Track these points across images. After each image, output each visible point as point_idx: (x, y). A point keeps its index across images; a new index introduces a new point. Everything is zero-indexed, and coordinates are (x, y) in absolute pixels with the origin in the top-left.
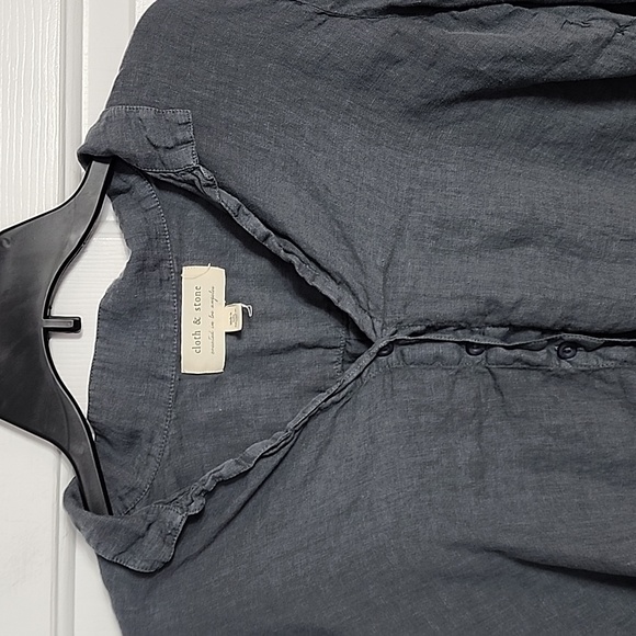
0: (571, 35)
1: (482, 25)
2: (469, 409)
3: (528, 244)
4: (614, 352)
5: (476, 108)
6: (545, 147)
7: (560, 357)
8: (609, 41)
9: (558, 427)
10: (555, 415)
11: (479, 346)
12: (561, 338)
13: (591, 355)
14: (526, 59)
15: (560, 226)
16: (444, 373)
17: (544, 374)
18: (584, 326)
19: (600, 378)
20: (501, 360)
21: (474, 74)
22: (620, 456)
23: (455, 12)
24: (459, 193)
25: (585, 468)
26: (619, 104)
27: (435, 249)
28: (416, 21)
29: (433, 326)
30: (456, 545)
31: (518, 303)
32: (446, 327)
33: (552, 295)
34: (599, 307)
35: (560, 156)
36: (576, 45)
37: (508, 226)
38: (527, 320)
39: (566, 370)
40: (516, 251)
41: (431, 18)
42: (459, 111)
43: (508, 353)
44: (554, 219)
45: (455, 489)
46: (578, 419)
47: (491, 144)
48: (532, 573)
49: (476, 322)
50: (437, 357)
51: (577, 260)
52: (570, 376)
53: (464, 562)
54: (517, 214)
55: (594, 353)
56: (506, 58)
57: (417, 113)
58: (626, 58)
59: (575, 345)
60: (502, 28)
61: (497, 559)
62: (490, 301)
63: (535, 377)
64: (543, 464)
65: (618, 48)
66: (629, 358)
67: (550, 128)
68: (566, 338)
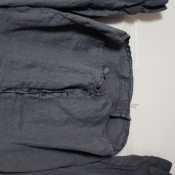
0: (43, 15)
1: (21, 11)
2: (18, 109)
3: (35, 67)
4: (55, 94)
5: (22, 32)
6: (41, 42)
7: (43, 95)
8: (53, 18)
9: (41, 113)
10: (41, 110)
11: (21, 93)
12: (42, 91)
13: (50, 95)
14: (32, 21)
15: (43, 63)
16: (12, 100)
17: (38, 100)
18: (48, 88)
19: (52, 100)
20: (27, 97)
21: (18, 24)
22: (56, 119)
23: (13, 8)
24: (16, 54)
25: (48, 122)
26: (59, 32)
27: (10, 68)
28: (3, 9)
29: (9, 89)
30: (12, 143)
31: (31, 83)
32: (12, 89)
33: (39, 81)
34: (51, 84)
35: (45, 45)
36: (44, 18)
37: (29, 63)
38: (33, 87)
39: (44, 99)
40: (32, 69)
41: (7, 9)
42: (17, 33)
43: (28, 95)
44: (41, 61)
45: (14, 129)
46: (46, 111)
47: (26, 41)
48: (33, 149)
49: (20, 87)
50: (10, 96)
51: (47, 72)
52: (45, 100)
53: (15, 147)
54: (32, 60)
55: (51, 94)
56: (26, 20)
57: (5, 33)
58: (58, 22)
59: (46, 93)
60: (26, 12)
61: (23, 146)
62: (23, 82)
63: (36, 101)
64: (37, 122)
65: (55, 19)
66: (59, 96)
67: (42, 38)
68: (43, 91)
